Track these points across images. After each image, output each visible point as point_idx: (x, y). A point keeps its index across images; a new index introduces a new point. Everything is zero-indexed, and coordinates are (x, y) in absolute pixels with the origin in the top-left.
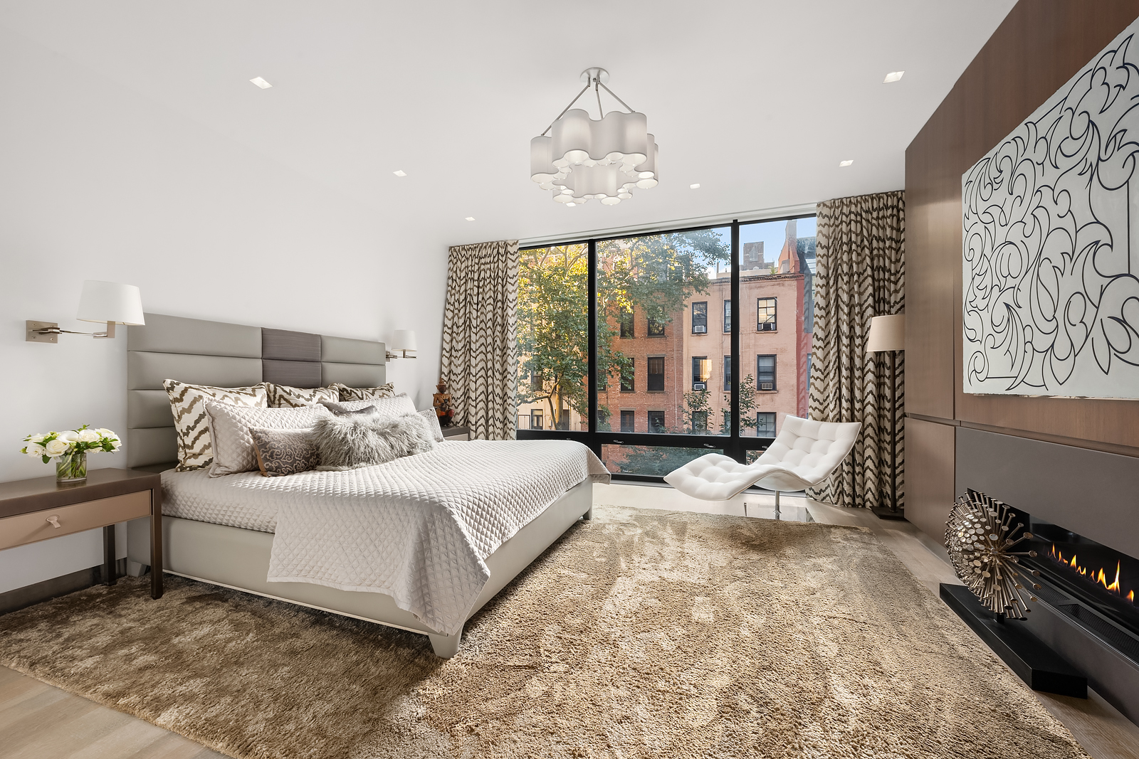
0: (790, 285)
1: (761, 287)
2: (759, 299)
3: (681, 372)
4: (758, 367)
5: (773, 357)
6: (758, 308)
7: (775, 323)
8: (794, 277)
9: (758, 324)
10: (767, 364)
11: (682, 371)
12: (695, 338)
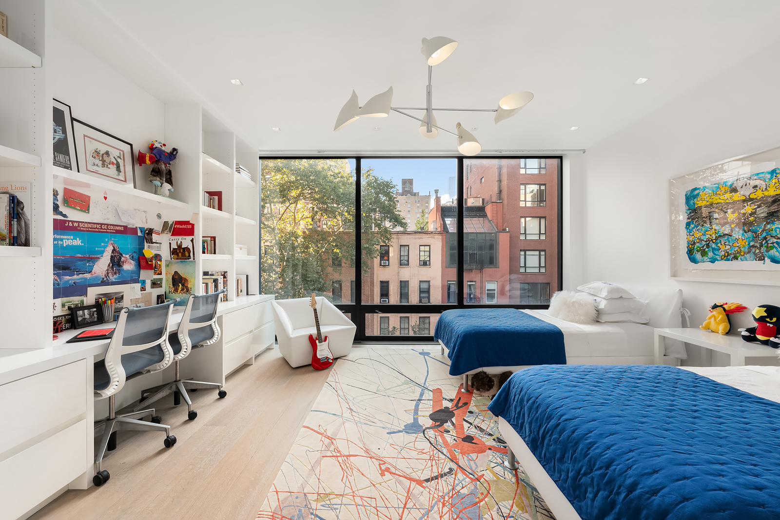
0: (438, 238)
1: (421, 238)
2: (420, 246)
3: (372, 291)
4: (420, 288)
5: (429, 282)
6: (420, 251)
7: (430, 261)
8: (440, 233)
9: (420, 261)
10: (424, 286)
11: (374, 291)
12: (382, 269)
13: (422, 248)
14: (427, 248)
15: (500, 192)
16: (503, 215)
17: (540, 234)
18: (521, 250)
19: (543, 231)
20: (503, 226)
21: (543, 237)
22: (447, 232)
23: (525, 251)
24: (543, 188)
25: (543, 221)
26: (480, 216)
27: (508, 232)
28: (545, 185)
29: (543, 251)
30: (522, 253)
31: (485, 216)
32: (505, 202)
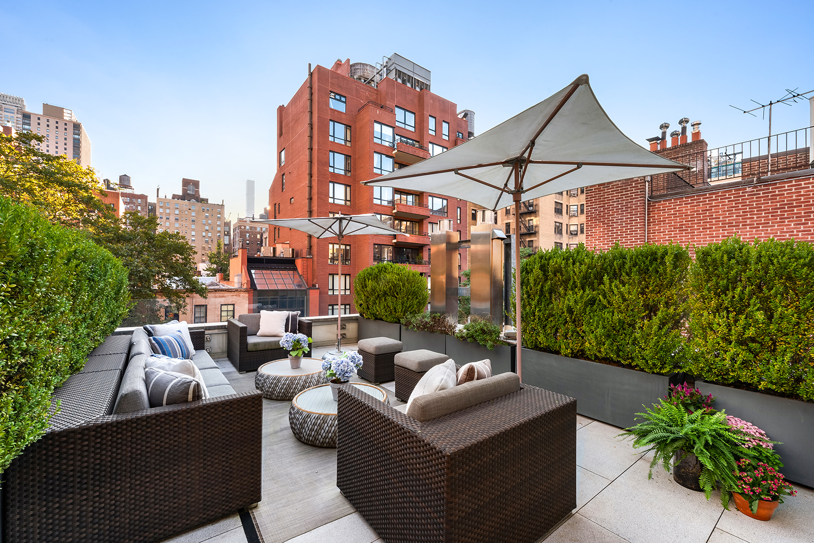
0: (244, 296)
1: (223, 297)
2: (222, 305)
6: (221, 311)
8: (246, 291)
13: (224, 308)
14: (231, 308)
15: (310, 247)
16: (313, 270)
17: (345, 289)
18: (329, 305)
19: (348, 287)
20: (313, 281)
21: (348, 292)
22: (255, 289)
23: (333, 306)
24: (348, 248)
25: (348, 278)
26: (290, 269)
27: (318, 289)
28: (349, 245)
29: (347, 305)
30: (330, 307)
31: (295, 269)
32: (315, 258)
